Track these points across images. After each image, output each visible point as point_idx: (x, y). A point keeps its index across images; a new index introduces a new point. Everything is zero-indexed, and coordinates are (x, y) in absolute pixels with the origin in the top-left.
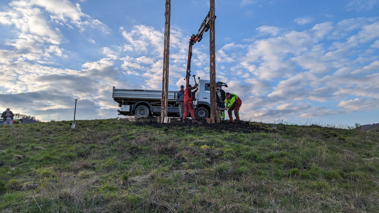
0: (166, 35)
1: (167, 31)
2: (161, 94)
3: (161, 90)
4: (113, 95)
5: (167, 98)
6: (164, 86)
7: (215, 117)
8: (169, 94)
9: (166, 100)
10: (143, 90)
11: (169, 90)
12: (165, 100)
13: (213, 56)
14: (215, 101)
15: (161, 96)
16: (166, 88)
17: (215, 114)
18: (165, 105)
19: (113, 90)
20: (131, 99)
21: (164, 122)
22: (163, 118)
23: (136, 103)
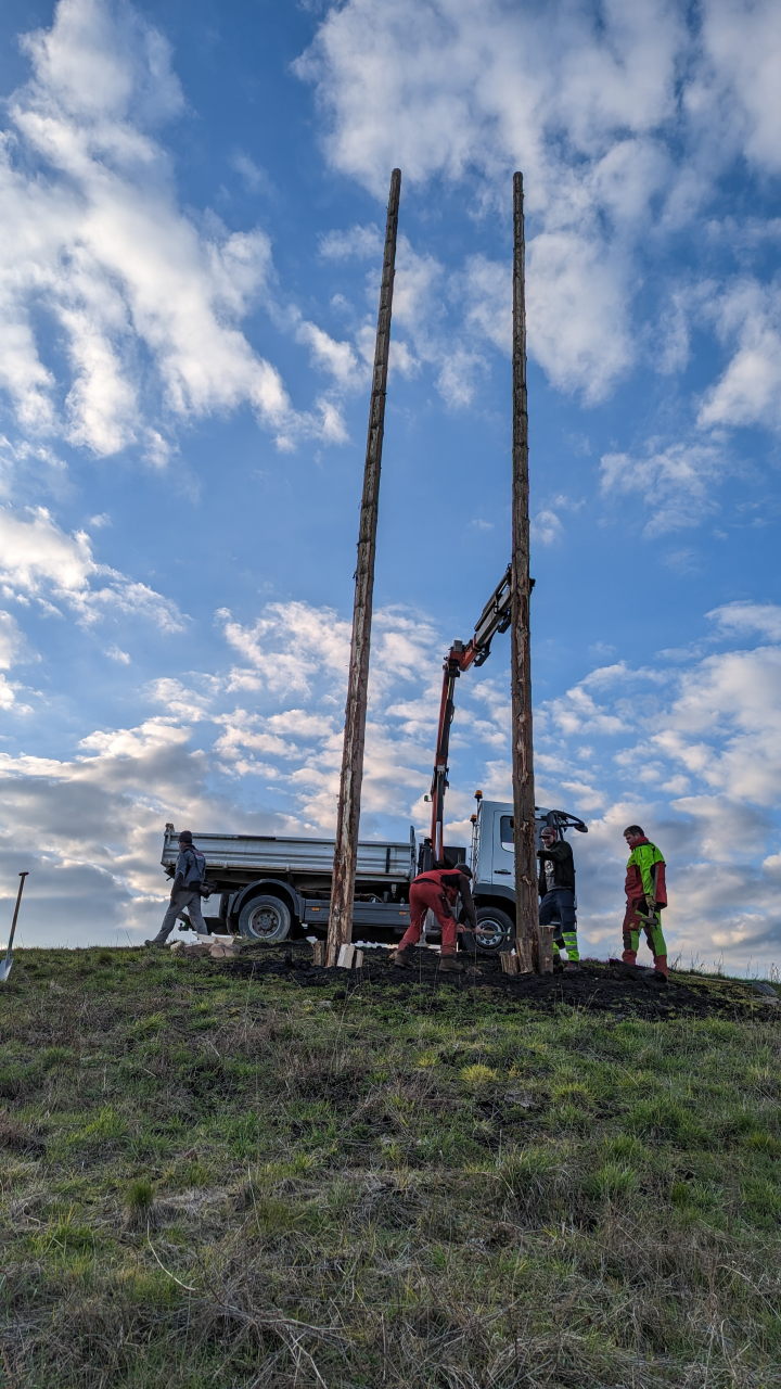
0: (358, 644)
1: (361, 631)
2: (331, 852)
3: (334, 837)
4: (164, 856)
5: (353, 869)
6: (344, 826)
7: (535, 948)
8: (361, 853)
9: (348, 876)
10: (273, 839)
11: (362, 837)
12: (344, 877)
13: (522, 719)
14: (533, 885)
15: (332, 861)
16: (350, 832)
17: (535, 937)
18: (346, 898)
19: (167, 837)
20: (229, 871)
21: (340, 964)
22: (334, 949)
23: (245, 885)
